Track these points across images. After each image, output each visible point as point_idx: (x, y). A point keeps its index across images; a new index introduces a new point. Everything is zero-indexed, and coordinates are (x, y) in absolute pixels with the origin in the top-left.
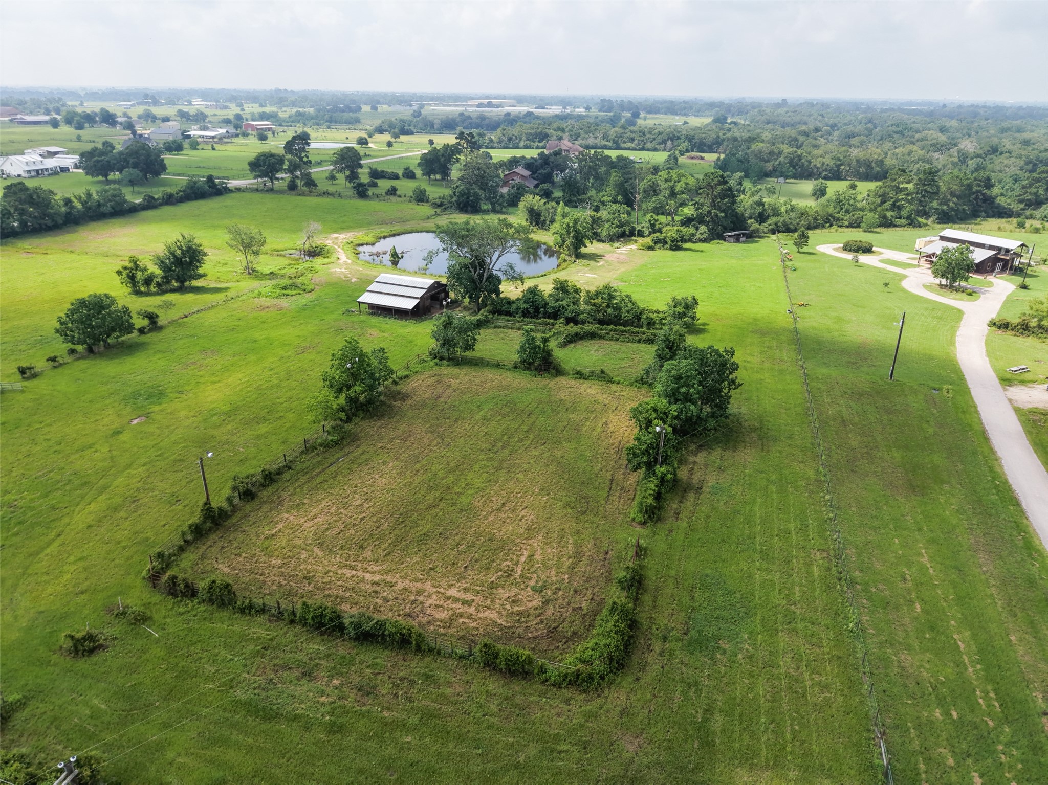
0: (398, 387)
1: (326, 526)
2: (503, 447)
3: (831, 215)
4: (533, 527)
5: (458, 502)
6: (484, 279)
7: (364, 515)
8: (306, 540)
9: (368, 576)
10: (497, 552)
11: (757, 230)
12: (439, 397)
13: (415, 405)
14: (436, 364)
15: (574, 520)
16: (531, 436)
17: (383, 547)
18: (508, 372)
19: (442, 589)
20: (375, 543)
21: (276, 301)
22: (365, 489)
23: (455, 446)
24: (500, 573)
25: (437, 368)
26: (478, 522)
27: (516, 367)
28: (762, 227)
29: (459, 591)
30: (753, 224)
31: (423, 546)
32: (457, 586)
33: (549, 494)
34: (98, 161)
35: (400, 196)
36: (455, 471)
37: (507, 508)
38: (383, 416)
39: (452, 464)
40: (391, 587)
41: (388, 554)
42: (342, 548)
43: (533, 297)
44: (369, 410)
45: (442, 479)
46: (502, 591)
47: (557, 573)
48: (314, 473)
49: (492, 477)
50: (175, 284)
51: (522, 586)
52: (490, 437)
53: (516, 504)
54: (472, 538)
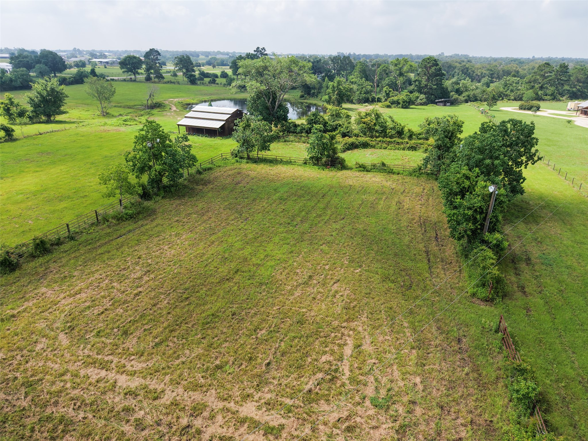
0: (202, 176)
1: (87, 304)
2: (302, 221)
3: (502, 93)
4: (352, 305)
5: (256, 274)
6: (276, 107)
7: (140, 289)
8: (54, 322)
9: (123, 381)
10: (311, 340)
11: (457, 99)
12: (237, 183)
13: (216, 189)
14: (237, 161)
15: (400, 295)
16: (329, 212)
17: (155, 332)
18: (299, 167)
19: (232, 404)
20: (146, 327)
21: (117, 128)
22: (149, 261)
23: (253, 220)
24: (320, 375)
25: (238, 164)
26: (281, 298)
27: (305, 163)
28: (460, 97)
29: (259, 408)
30: (454, 95)
31: (209, 332)
32: (256, 398)
33: (361, 266)
34: (21, 61)
35: (218, 84)
36: (253, 242)
37: (315, 282)
38: (184, 196)
39: (250, 236)
40: (155, 399)
41: (161, 343)
42: (98, 334)
43: (315, 119)
44: (171, 192)
45: (239, 250)
46: (326, 407)
47: (403, 374)
48: (98, 244)
49: (293, 249)
50: (44, 118)
51: (357, 399)
52: (288, 213)
53: (326, 277)
54: (275, 320)
